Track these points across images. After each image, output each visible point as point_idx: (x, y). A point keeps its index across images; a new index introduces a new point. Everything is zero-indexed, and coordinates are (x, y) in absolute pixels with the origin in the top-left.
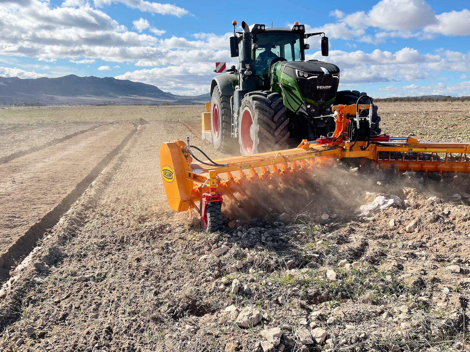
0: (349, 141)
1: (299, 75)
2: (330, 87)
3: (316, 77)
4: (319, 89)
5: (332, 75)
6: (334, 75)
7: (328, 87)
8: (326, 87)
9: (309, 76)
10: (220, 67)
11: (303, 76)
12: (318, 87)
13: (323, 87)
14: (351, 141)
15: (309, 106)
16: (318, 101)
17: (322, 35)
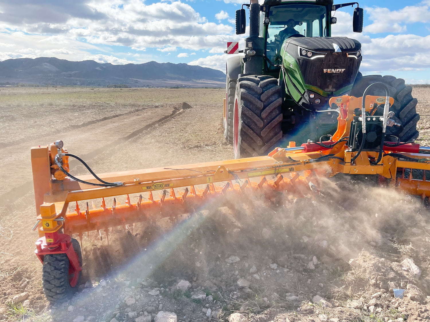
0: (351, 150)
1: (301, 54)
2: (343, 70)
3: (323, 56)
4: (327, 72)
5: (347, 53)
6: (349, 54)
7: (340, 70)
8: (338, 70)
9: (314, 54)
10: (232, 47)
11: (306, 56)
12: (325, 70)
13: (333, 70)
14: (353, 150)
15: (312, 96)
16: (326, 90)
17: (355, 6)
